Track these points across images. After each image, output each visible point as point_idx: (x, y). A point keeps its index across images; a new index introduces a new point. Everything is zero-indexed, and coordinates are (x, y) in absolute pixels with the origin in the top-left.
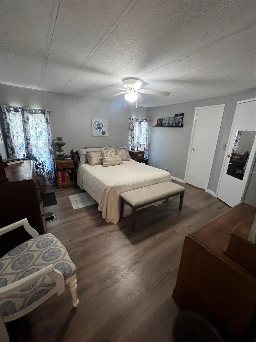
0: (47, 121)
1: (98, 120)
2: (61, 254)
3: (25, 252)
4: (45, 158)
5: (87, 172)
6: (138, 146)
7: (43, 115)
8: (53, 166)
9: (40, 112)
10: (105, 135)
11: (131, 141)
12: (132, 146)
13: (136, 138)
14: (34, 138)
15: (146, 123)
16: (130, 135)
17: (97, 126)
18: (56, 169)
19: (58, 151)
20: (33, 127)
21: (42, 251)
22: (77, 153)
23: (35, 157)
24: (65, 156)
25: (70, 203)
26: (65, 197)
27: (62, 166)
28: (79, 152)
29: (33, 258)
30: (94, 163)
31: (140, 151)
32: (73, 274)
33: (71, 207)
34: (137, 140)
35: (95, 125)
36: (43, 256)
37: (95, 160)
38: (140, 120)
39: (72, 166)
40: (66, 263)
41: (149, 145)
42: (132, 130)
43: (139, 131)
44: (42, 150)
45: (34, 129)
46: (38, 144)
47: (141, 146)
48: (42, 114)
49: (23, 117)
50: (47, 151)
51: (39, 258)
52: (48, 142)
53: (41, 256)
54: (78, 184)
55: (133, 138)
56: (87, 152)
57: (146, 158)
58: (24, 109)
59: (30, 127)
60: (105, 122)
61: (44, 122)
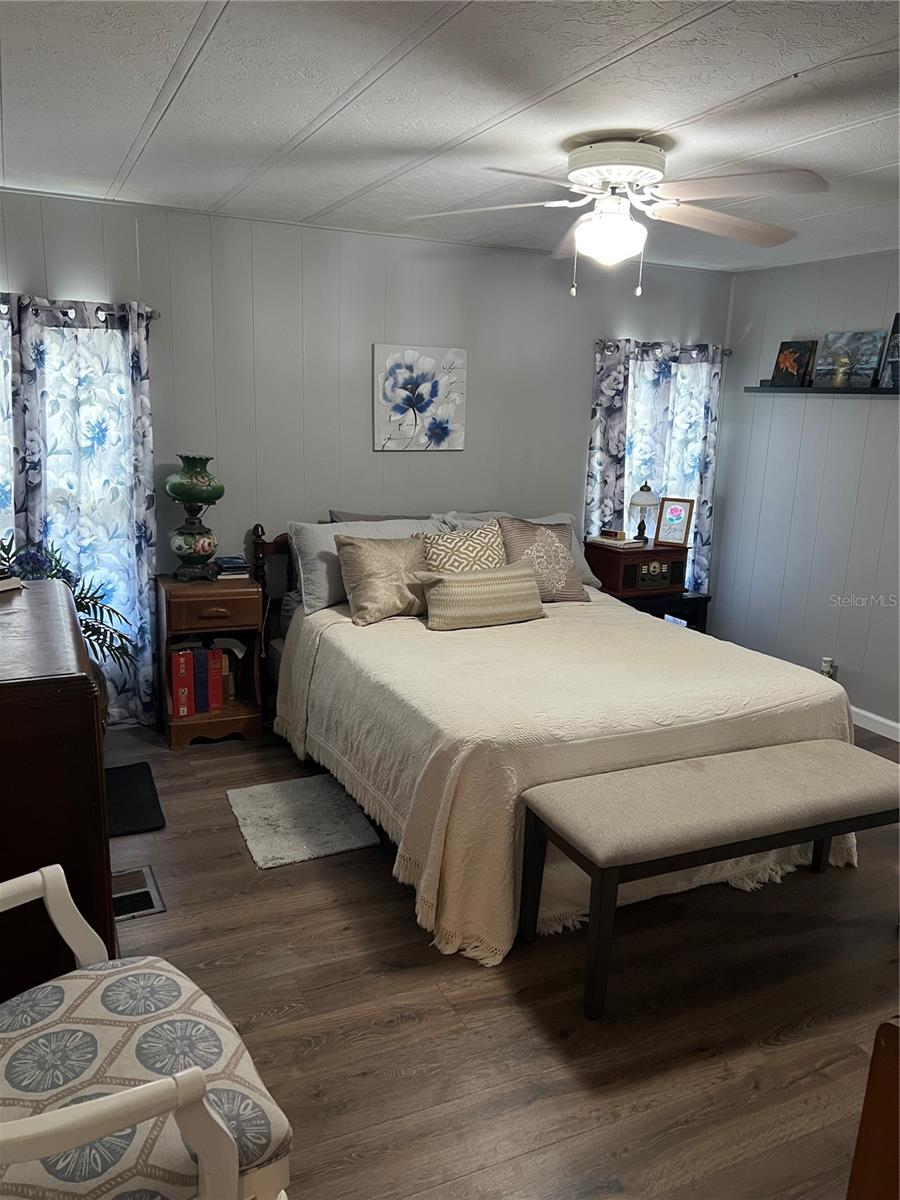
0: (136, 366)
1: (410, 355)
2: (221, 1050)
3: (56, 1023)
4: (112, 568)
5: (339, 654)
6: (643, 510)
7: (118, 333)
8: (147, 613)
9: (102, 316)
10: (444, 446)
11: (606, 482)
12: (608, 512)
13: (633, 463)
14: (63, 458)
15: (705, 366)
16: (598, 441)
17: (404, 393)
18: (165, 635)
19: (181, 534)
20: (60, 400)
21: (133, 1028)
22: (283, 545)
23: (58, 561)
24: (215, 563)
25: (235, 826)
26: (212, 795)
27: (201, 618)
28: (294, 542)
29: (95, 1053)
30: (380, 606)
31: (657, 543)
32: (276, 1156)
33: (241, 853)
34: (644, 471)
35: (394, 386)
36: (139, 1049)
37: (384, 591)
38: (667, 349)
39: (255, 620)
40: (245, 1097)
41: (720, 508)
42: (614, 411)
43: (653, 418)
44: (97, 525)
45: (65, 407)
46: (78, 492)
47: (667, 515)
48: (113, 328)
49: (19, 348)
50: (124, 526)
51: (124, 1053)
52: (129, 483)
53: (131, 1047)
54: (278, 726)
55: (619, 461)
56: (341, 545)
57: (697, 585)
58: (26, 302)
59: (48, 402)
60: (450, 369)
61: (120, 372)
